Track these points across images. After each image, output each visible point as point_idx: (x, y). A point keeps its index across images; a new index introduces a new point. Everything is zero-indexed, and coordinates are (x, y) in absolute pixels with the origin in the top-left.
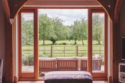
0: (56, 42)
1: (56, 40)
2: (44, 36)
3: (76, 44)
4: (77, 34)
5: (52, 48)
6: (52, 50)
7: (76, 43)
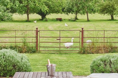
0: (48, 17)
1: (46, 14)
2: (28, 8)
3: (78, 19)
4: (78, 5)
5: (37, 34)
6: (37, 37)
7: (76, 18)
